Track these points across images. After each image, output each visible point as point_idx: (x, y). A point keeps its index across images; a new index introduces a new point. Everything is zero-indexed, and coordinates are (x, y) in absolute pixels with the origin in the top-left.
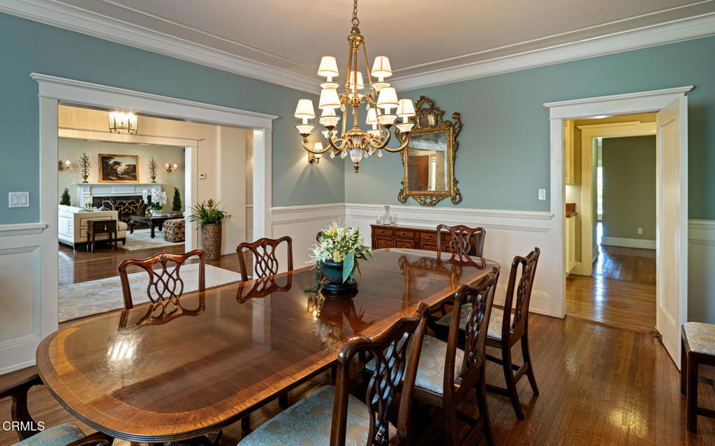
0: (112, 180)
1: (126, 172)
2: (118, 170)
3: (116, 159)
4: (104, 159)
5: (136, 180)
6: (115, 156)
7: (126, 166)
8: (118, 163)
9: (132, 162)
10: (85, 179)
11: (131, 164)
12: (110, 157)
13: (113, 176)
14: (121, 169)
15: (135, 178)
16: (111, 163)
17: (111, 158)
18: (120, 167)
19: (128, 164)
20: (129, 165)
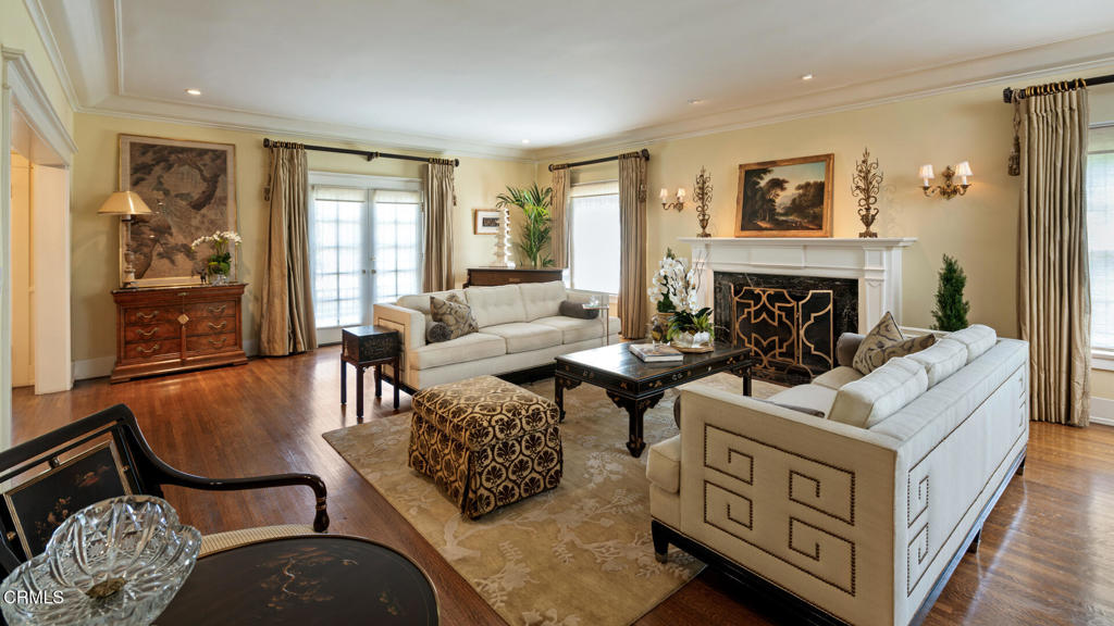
0: (761, 229)
1: (796, 207)
2: (778, 201)
3: (777, 173)
4: (751, 175)
5: (820, 227)
6: (774, 163)
7: (799, 187)
8: (778, 184)
9: (813, 175)
10: (704, 227)
11: (812, 181)
12: (763, 168)
13: (764, 219)
14: (783, 199)
15: (816, 222)
16: (763, 183)
17: (765, 171)
18: (782, 194)
19: (803, 183)
20: (808, 184)
